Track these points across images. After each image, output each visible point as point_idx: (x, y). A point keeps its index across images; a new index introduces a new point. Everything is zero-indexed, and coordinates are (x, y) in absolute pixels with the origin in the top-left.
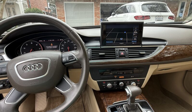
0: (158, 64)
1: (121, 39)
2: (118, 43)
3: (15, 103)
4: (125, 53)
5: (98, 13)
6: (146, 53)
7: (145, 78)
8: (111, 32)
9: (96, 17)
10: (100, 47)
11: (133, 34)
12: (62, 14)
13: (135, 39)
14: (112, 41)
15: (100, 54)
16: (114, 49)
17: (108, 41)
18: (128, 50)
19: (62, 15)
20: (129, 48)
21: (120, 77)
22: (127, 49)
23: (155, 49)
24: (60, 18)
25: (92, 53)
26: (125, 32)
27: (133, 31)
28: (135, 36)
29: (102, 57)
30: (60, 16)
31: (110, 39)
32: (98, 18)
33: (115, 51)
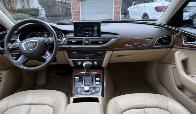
0: (113, 50)
1: (87, 33)
2: (84, 35)
3: (23, 61)
4: (89, 42)
5: (119, 1)
6: (103, 42)
7: (104, 59)
8: (80, 28)
9: (116, 7)
10: (73, 37)
11: (94, 29)
12: (77, 3)
13: (96, 33)
14: (81, 34)
15: (73, 42)
16: (82, 39)
17: (78, 34)
18: (92, 40)
19: (76, 5)
20: (92, 39)
21: (86, 58)
22: (90, 39)
23: (110, 40)
24: (75, 7)
25: (68, 41)
26: (89, 28)
27: (94, 27)
28: (96, 31)
29: (74, 44)
30: (75, 6)
31: (80, 32)
32: (119, 8)
33: (82, 40)
